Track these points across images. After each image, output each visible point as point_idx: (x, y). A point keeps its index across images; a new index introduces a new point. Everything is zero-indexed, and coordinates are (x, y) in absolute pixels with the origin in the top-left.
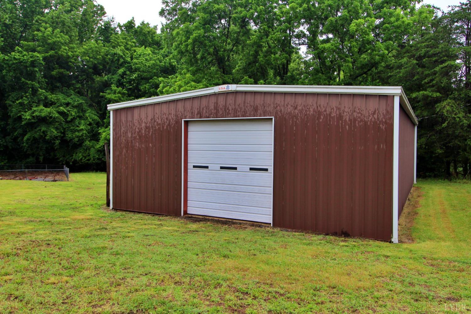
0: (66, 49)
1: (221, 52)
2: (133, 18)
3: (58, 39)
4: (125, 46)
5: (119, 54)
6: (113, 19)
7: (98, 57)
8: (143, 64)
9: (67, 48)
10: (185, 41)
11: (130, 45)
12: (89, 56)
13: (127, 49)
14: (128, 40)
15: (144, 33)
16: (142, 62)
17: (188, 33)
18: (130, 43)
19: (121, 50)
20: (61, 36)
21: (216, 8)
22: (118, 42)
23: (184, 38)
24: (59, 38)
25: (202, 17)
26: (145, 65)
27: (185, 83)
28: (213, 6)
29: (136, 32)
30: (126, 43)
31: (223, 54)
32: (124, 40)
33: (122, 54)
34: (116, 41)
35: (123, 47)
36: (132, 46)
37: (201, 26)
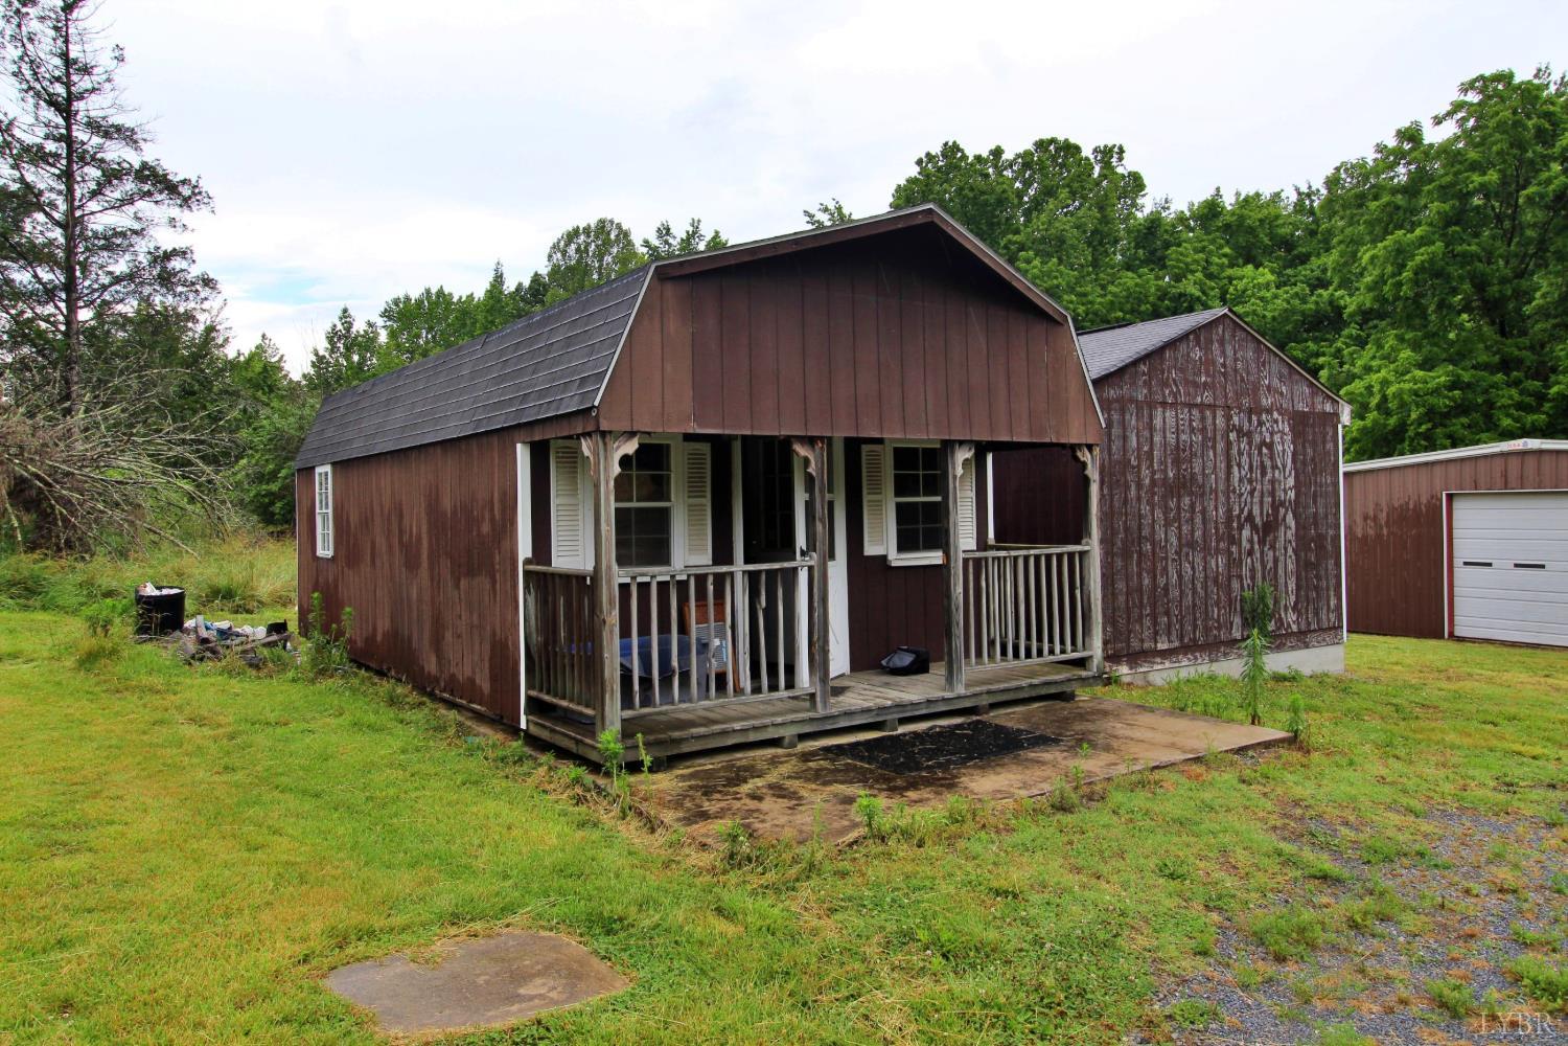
0: (1071, 302)
1: (1496, 288)
2: (1218, 189)
3: (1055, 282)
4: (1204, 268)
5: (1191, 295)
6: (1166, 202)
7: (1143, 308)
8: (1258, 316)
9: (1073, 298)
10: (1393, 275)
11: (1217, 265)
12: (1121, 310)
13: (1210, 276)
14: (1210, 253)
15: (1250, 227)
16: (1254, 311)
17: (1400, 255)
18: (1216, 260)
19: (1195, 283)
20: (1061, 273)
21: (1476, 184)
22: (1187, 264)
23: (1389, 269)
24: (1056, 278)
25: (1439, 213)
26: (1264, 317)
27: (1397, 372)
28: (1468, 178)
29: (1227, 227)
30: (1207, 261)
31: (1500, 291)
32: (1201, 255)
33: (1198, 293)
34: (1181, 261)
35: (1199, 275)
36: (1222, 266)
37: (1434, 233)
